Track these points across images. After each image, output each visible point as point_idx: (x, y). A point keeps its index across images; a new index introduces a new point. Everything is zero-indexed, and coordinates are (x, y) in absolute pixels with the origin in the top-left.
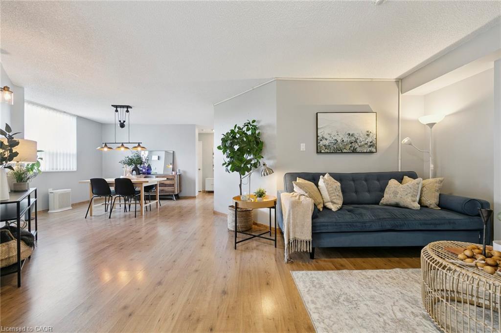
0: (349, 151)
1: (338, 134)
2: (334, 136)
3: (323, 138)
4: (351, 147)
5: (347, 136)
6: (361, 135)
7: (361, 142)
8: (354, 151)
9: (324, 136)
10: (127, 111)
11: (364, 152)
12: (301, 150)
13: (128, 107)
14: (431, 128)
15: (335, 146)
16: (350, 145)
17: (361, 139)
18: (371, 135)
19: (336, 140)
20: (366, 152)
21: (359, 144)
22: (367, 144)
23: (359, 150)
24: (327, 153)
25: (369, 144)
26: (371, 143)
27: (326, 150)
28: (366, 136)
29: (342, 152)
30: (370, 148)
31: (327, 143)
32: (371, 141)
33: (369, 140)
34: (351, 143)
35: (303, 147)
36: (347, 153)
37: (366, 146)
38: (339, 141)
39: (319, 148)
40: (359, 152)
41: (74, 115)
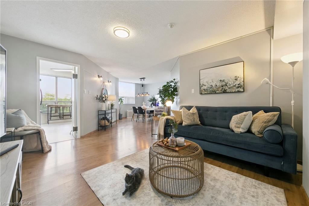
0: (221, 92)
1: (213, 82)
2: (210, 83)
3: (203, 85)
4: (222, 89)
5: (220, 82)
6: (230, 80)
7: (230, 85)
8: (225, 92)
9: (204, 84)
10: (144, 80)
11: (233, 92)
12: (192, 93)
13: (144, 78)
14: (293, 66)
15: (211, 89)
16: (222, 88)
17: (230, 83)
18: (239, 79)
19: (211, 85)
20: (235, 92)
21: (229, 86)
22: (235, 86)
23: (228, 90)
24: (206, 94)
25: (237, 86)
26: (238, 85)
27: (205, 92)
28: (235, 80)
29: (216, 93)
30: (238, 89)
31: (205, 88)
32: (238, 83)
33: (237, 82)
34: (222, 86)
35: (193, 91)
36: (219, 93)
37: (234, 87)
38: (214, 86)
39: (201, 91)
40: (228, 92)
41: (134, 83)
